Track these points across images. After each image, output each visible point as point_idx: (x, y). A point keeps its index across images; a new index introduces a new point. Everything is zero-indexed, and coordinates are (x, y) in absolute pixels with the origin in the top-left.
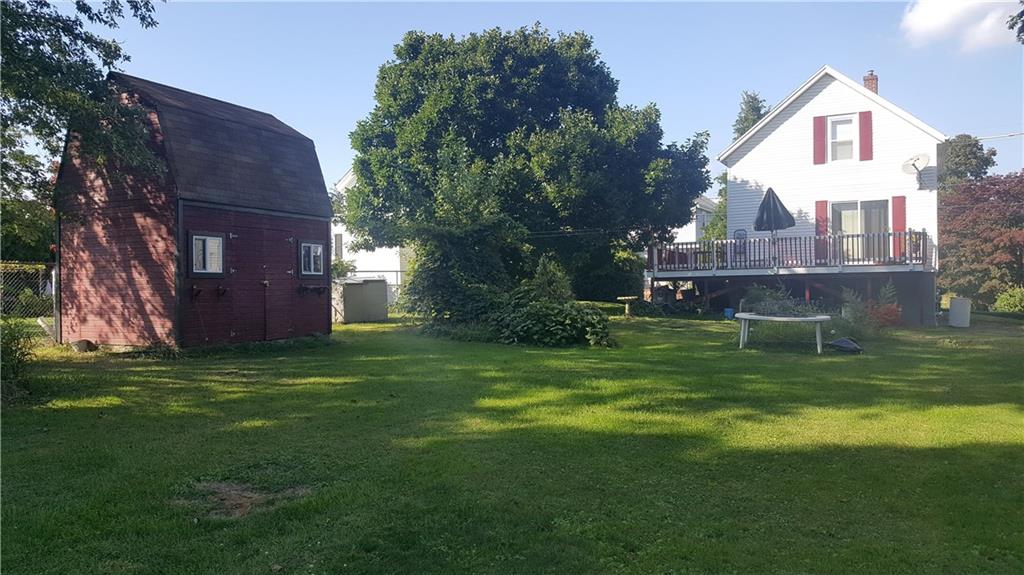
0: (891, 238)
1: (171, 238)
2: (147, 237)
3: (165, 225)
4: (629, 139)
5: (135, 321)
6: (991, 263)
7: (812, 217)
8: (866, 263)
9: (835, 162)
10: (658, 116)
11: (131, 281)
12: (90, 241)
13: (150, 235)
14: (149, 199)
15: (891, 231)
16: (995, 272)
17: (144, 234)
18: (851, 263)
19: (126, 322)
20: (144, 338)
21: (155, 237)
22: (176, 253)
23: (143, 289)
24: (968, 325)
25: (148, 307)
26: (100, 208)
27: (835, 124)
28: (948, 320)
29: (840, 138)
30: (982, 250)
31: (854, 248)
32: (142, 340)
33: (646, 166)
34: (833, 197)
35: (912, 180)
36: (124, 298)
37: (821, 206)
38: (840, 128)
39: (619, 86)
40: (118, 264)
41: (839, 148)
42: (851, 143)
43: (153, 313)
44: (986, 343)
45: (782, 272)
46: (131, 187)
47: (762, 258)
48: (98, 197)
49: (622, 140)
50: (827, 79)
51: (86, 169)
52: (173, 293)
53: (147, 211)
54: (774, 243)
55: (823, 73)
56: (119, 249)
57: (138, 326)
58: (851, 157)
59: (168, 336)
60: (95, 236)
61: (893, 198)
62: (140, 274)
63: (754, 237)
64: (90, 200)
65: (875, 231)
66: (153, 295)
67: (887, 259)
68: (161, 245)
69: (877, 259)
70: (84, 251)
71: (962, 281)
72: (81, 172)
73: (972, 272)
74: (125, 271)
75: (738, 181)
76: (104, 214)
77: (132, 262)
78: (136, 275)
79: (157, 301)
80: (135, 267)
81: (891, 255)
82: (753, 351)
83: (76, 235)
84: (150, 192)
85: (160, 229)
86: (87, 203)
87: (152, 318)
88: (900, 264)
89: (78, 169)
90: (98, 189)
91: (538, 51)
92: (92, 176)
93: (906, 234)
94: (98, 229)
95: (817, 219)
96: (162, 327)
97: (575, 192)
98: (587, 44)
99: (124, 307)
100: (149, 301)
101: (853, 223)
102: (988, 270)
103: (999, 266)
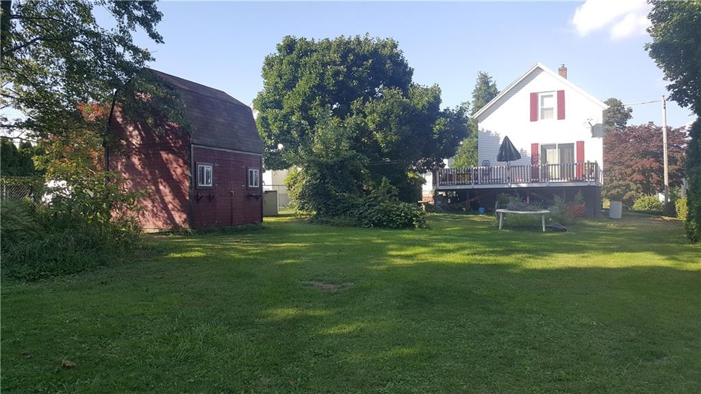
0: (575, 166)
1: (186, 166)
2: (170, 165)
3: (182, 159)
4: (424, 106)
5: (161, 214)
6: (631, 181)
7: (529, 153)
8: (563, 181)
9: (543, 120)
10: (440, 92)
11: (158, 191)
12: (130, 167)
13: (171, 164)
14: (171, 143)
15: (576, 162)
16: (633, 186)
17: (168, 164)
18: (554, 181)
19: (155, 215)
20: (167, 224)
21: (175, 165)
22: (190, 175)
23: (166, 195)
24: (620, 217)
25: (170, 206)
26: (136, 148)
27: (543, 97)
28: (608, 215)
29: (545, 107)
30: (625, 173)
31: (555, 172)
32: (165, 225)
33: (433, 122)
34: (542, 141)
35: (588, 132)
36: (153, 201)
37: (534, 146)
38: (545, 99)
39: (414, 72)
40: (149, 181)
41: (545, 112)
42: (552, 109)
43: (173, 210)
44: (633, 226)
45: (513, 186)
46: (158, 136)
47: (501, 178)
48: (136, 141)
49: (420, 106)
50: (539, 70)
51: (126, 124)
52: (188, 198)
53: (169, 150)
54: (509, 169)
55: (536, 67)
56: (150, 172)
57: (163, 217)
58: (552, 118)
59: (184, 222)
60: (133, 165)
61: (577, 142)
62: (165, 187)
63: (496, 165)
64: (129, 143)
65: (566, 162)
66: (174, 199)
68: (179, 171)
69: (569, 179)
70: (125, 173)
71: (613, 192)
72: (123, 126)
73: (619, 186)
74: (154, 185)
75: (485, 131)
76: (140, 151)
77: (159, 180)
78: (161, 187)
79: (176, 203)
80: (161, 183)
81: (575, 176)
82: (507, 231)
83: (120, 164)
84: (171, 139)
85: (178, 161)
86: (126, 145)
87: (173, 212)
88: (582, 181)
89: (121, 124)
90: (135, 137)
91: (368, 51)
92: (131, 129)
93: (585, 164)
94: (136, 160)
95: (532, 155)
96: (179, 218)
97: (395, 138)
98: (395, 46)
99: (154, 206)
100: (171, 203)
101: (553, 158)
102: (628, 186)
103: (635, 182)
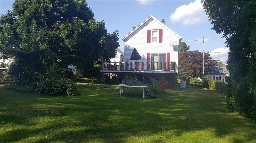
0: (166, 63)
4: (95, 29)
6: (189, 72)
7: (146, 57)
8: (159, 70)
9: (152, 42)
10: (104, 24)
15: (166, 62)
18: (155, 70)
24: (185, 88)
27: (153, 32)
28: (180, 86)
29: (154, 36)
30: (187, 69)
31: (157, 66)
33: (100, 38)
34: (152, 52)
35: (172, 49)
37: (149, 54)
39: (94, 15)
41: (154, 39)
42: (157, 38)
45: (138, 72)
47: (132, 68)
49: (93, 29)
50: (152, 19)
54: (135, 64)
55: (150, 18)
58: (157, 42)
61: (167, 53)
63: (130, 61)
65: (162, 61)
67: (165, 69)
69: (162, 69)
71: (182, 76)
73: (184, 74)
75: (128, 46)
81: (166, 69)
82: (123, 97)
88: (168, 71)
93: (170, 63)
97: (75, 43)
101: (157, 59)
102: (188, 74)
103: (191, 73)
